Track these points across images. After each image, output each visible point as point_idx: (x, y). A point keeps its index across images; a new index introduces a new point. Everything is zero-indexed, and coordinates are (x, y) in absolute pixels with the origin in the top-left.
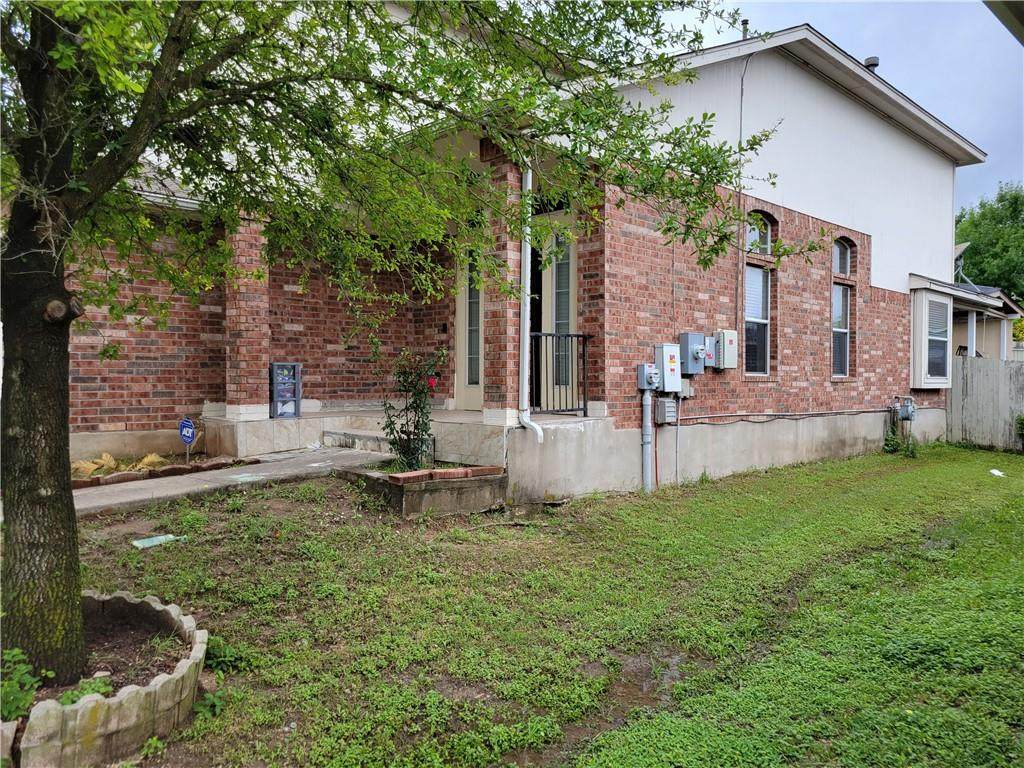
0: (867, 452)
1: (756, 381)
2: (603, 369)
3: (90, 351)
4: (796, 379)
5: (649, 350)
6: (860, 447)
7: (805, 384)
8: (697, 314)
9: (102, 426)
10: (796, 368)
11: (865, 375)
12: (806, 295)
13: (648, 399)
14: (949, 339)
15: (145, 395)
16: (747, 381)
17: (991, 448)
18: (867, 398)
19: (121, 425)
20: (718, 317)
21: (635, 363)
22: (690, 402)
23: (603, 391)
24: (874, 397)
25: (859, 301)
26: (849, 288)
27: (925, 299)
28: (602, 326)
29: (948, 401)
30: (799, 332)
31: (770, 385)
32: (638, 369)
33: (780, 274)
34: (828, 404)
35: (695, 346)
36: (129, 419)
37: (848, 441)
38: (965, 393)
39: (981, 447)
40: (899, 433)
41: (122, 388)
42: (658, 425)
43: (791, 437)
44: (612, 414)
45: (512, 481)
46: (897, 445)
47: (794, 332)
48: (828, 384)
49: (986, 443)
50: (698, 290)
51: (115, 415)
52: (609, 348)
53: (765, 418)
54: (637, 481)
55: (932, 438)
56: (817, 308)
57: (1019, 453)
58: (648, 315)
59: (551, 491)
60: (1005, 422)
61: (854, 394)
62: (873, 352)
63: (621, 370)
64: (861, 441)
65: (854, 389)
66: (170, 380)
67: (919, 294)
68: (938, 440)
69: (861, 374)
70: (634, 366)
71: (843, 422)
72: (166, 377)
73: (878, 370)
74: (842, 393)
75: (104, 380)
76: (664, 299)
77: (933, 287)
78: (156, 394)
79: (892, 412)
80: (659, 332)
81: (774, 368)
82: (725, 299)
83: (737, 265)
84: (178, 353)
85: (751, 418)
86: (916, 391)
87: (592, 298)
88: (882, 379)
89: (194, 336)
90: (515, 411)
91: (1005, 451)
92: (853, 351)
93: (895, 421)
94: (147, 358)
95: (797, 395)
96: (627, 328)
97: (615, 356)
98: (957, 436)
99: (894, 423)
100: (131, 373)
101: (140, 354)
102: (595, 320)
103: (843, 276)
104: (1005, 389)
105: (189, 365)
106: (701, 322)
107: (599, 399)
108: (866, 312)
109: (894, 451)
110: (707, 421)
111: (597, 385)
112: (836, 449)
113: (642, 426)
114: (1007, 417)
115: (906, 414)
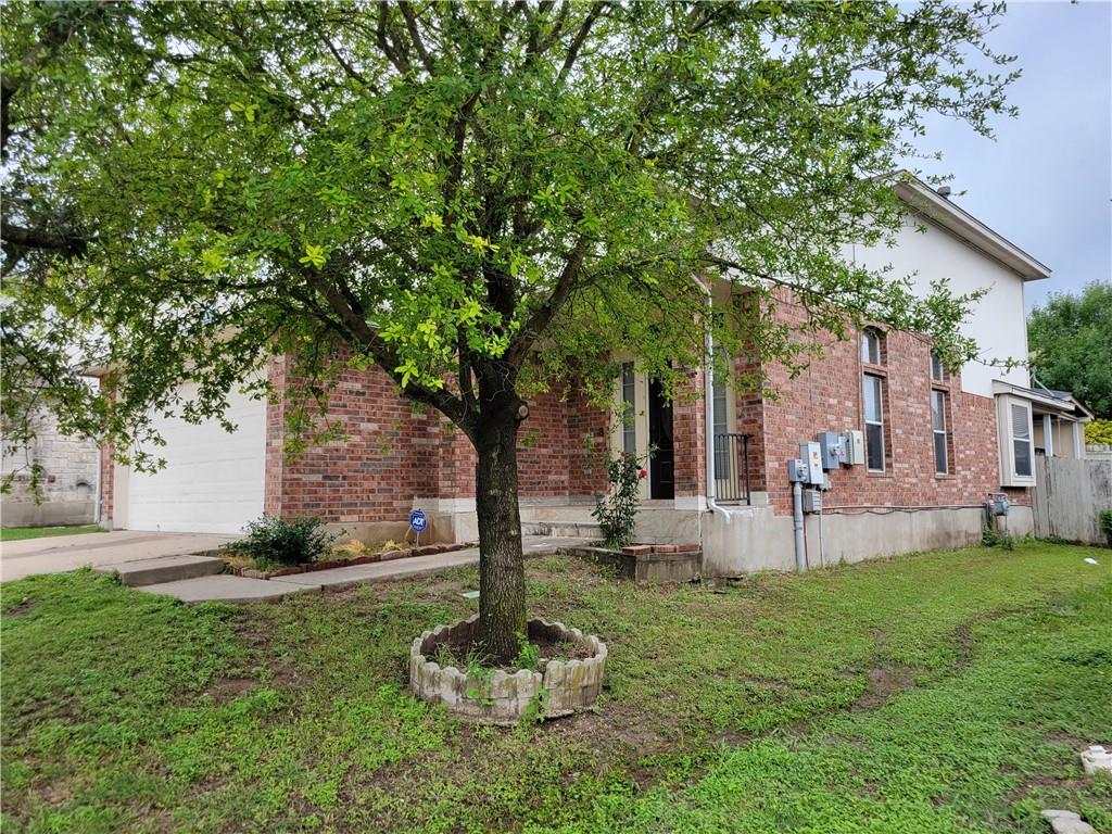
0: (969, 545)
1: (876, 477)
2: (763, 464)
3: (335, 454)
4: (907, 475)
5: (796, 447)
6: (963, 541)
7: (914, 480)
8: (829, 417)
9: (342, 518)
10: (906, 466)
11: (963, 473)
12: (911, 399)
13: (798, 489)
14: (1031, 440)
15: (372, 491)
16: (870, 477)
17: (1078, 543)
18: (965, 494)
19: (356, 517)
20: (846, 419)
21: (786, 459)
22: (828, 494)
23: (764, 483)
24: (971, 494)
25: (953, 405)
26: (943, 393)
27: (1008, 403)
28: (761, 427)
29: (1034, 500)
30: (908, 433)
31: (888, 480)
32: (790, 464)
33: (890, 382)
34: (934, 499)
35: (831, 445)
36: (361, 512)
37: (953, 534)
38: (1049, 491)
39: (1068, 543)
40: (994, 527)
41: (356, 485)
42: (806, 514)
43: (907, 529)
44: (772, 503)
45: (705, 557)
46: (993, 539)
47: (904, 433)
48: (932, 480)
49: (1074, 538)
50: (829, 396)
51: (351, 508)
52: (768, 446)
53: (884, 511)
54: (793, 563)
55: (1023, 534)
56: (920, 411)
57: (1105, 547)
58: (794, 417)
59: (733, 568)
60: (1090, 518)
61: (954, 490)
62: (968, 452)
63: (776, 464)
64: (963, 535)
65: (955, 486)
66: (389, 478)
67: (1002, 399)
68: (1028, 535)
69: (959, 472)
70: (785, 461)
71: (947, 515)
72: (387, 476)
73: (973, 469)
74: (944, 489)
75: (344, 478)
76: (804, 404)
77: (1015, 392)
78: (380, 491)
79: (986, 507)
80: (802, 432)
81: (889, 465)
82: (849, 404)
83: (857, 374)
84: (395, 454)
85: (875, 510)
86: (1006, 489)
87: (750, 403)
88: (977, 477)
89: (407, 440)
90: (704, 498)
91: (1092, 545)
92: (951, 451)
93: (990, 517)
94: (375, 459)
95: (909, 490)
96: (779, 429)
97: (772, 453)
98: (1045, 532)
99: (989, 518)
100: (363, 472)
101: (370, 456)
102: (754, 421)
103: (938, 382)
104: (1087, 487)
105: (403, 466)
106: (832, 424)
107: (760, 490)
108: (960, 414)
109: (992, 544)
110: (841, 511)
111: (758, 477)
112: (943, 541)
113: (793, 514)
114: (1091, 513)
115: (1000, 510)
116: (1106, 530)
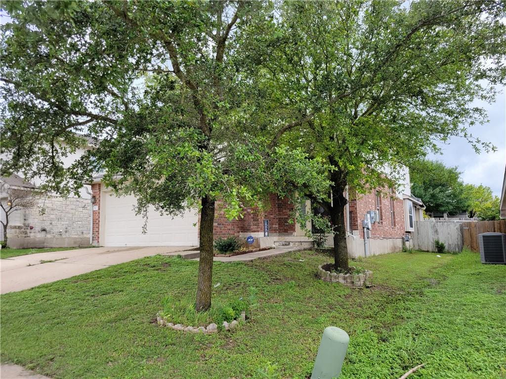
0: (399, 251)
1: (380, 226)
2: (357, 221)
3: (221, 216)
4: (386, 226)
5: (364, 216)
7: (388, 228)
8: (370, 206)
10: (386, 223)
11: (397, 226)
14: (412, 215)
15: (230, 229)
16: (378, 226)
17: (428, 251)
20: (373, 206)
23: (357, 227)
24: (399, 234)
25: (394, 202)
27: (407, 201)
28: (356, 208)
29: (413, 236)
33: (381, 194)
34: (392, 235)
35: (372, 215)
37: (396, 247)
38: (418, 233)
39: (425, 251)
40: (405, 246)
41: (225, 227)
42: (368, 238)
43: (387, 245)
44: (359, 234)
46: (405, 249)
48: (391, 228)
49: (426, 250)
50: (369, 198)
51: (224, 235)
52: (358, 215)
53: (382, 238)
54: (364, 255)
56: (388, 204)
57: (436, 252)
58: (363, 206)
59: (353, 255)
60: (432, 243)
61: (396, 232)
62: (398, 219)
63: (360, 221)
64: (398, 248)
65: (396, 230)
67: (405, 200)
70: (362, 220)
71: (394, 241)
73: (399, 225)
74: (394, 232)
75: (223, 224)
76: (364, 201)
77: (408, 198)
79: (403, 238)
80: (364, 210)
82: (373, 201)
83: (375, 191)
85: (380, 238)
86: (407, 232)
87: (352, 200)
88: (400, 228)
91: (432, 252)
92: (394, 218)
95: (387, 231)
96: (360, 209)
97: (359, 217)
98: (417, 248)
99: (404, 242)
100: (227, 222)
102: (354, 207)
103: (391, 194)
104: (431, 232)
105: (237, 221)
106: (370, 208)
107: (356, 230)
108: (396, 205)
109: (405, 252)
110: (374, 238)
111: (355, 225)
112: (394, 250)
113: (364, 238)
114: (432, 241)
115: (407, 239)
116: (437, 247)
